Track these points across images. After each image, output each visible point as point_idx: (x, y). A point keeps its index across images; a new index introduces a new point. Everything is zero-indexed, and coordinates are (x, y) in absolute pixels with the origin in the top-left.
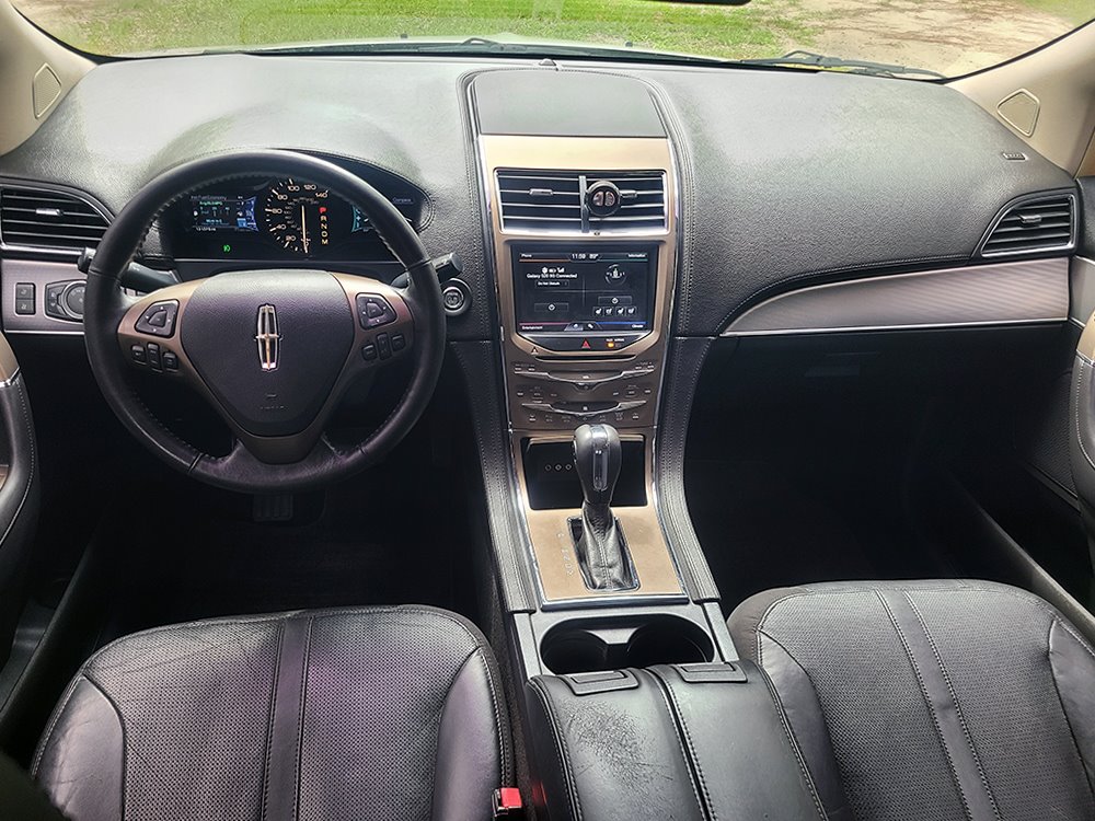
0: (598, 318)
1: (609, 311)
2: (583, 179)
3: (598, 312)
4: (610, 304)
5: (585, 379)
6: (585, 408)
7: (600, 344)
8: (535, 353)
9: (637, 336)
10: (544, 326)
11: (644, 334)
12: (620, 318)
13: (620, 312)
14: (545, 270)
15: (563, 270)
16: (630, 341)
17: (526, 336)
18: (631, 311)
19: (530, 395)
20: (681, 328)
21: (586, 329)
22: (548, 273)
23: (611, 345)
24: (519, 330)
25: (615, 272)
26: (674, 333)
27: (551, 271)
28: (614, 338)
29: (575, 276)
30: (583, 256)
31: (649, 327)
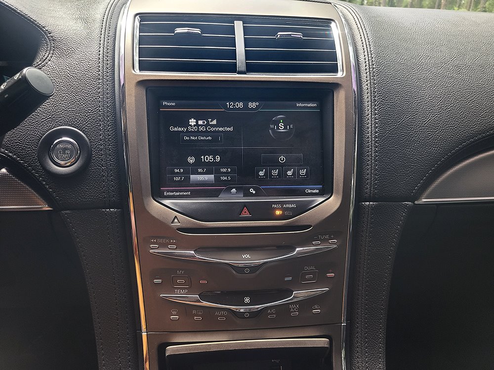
0: (262, 181)
1: (275, 172)
2: (239, 26)
3: (261, 173)
4: (275, 164)
5: (246, 259)
6: (247, 300)
7: (264, 212)
8: (177, 224)
9: (312, 202)
10: (191, 191)
11: (321, 199)
12: (290, 181)
13: (290, 173)
14: (192, 122)
15: (215, 122)
16: (303, 208)
17: (167, 202)
18: (303, 172)
19: (170, 284)
20: (368, 190)
21: (247, 194)
22: (197, 125)
23: (278, 213)
24: (158, 195)
25: (281, 125)
26: (359, 198)
27: (200, 122)
28: (282, 203)
29: (231, 129)
30: (240, 105)
31: (327, 190)
